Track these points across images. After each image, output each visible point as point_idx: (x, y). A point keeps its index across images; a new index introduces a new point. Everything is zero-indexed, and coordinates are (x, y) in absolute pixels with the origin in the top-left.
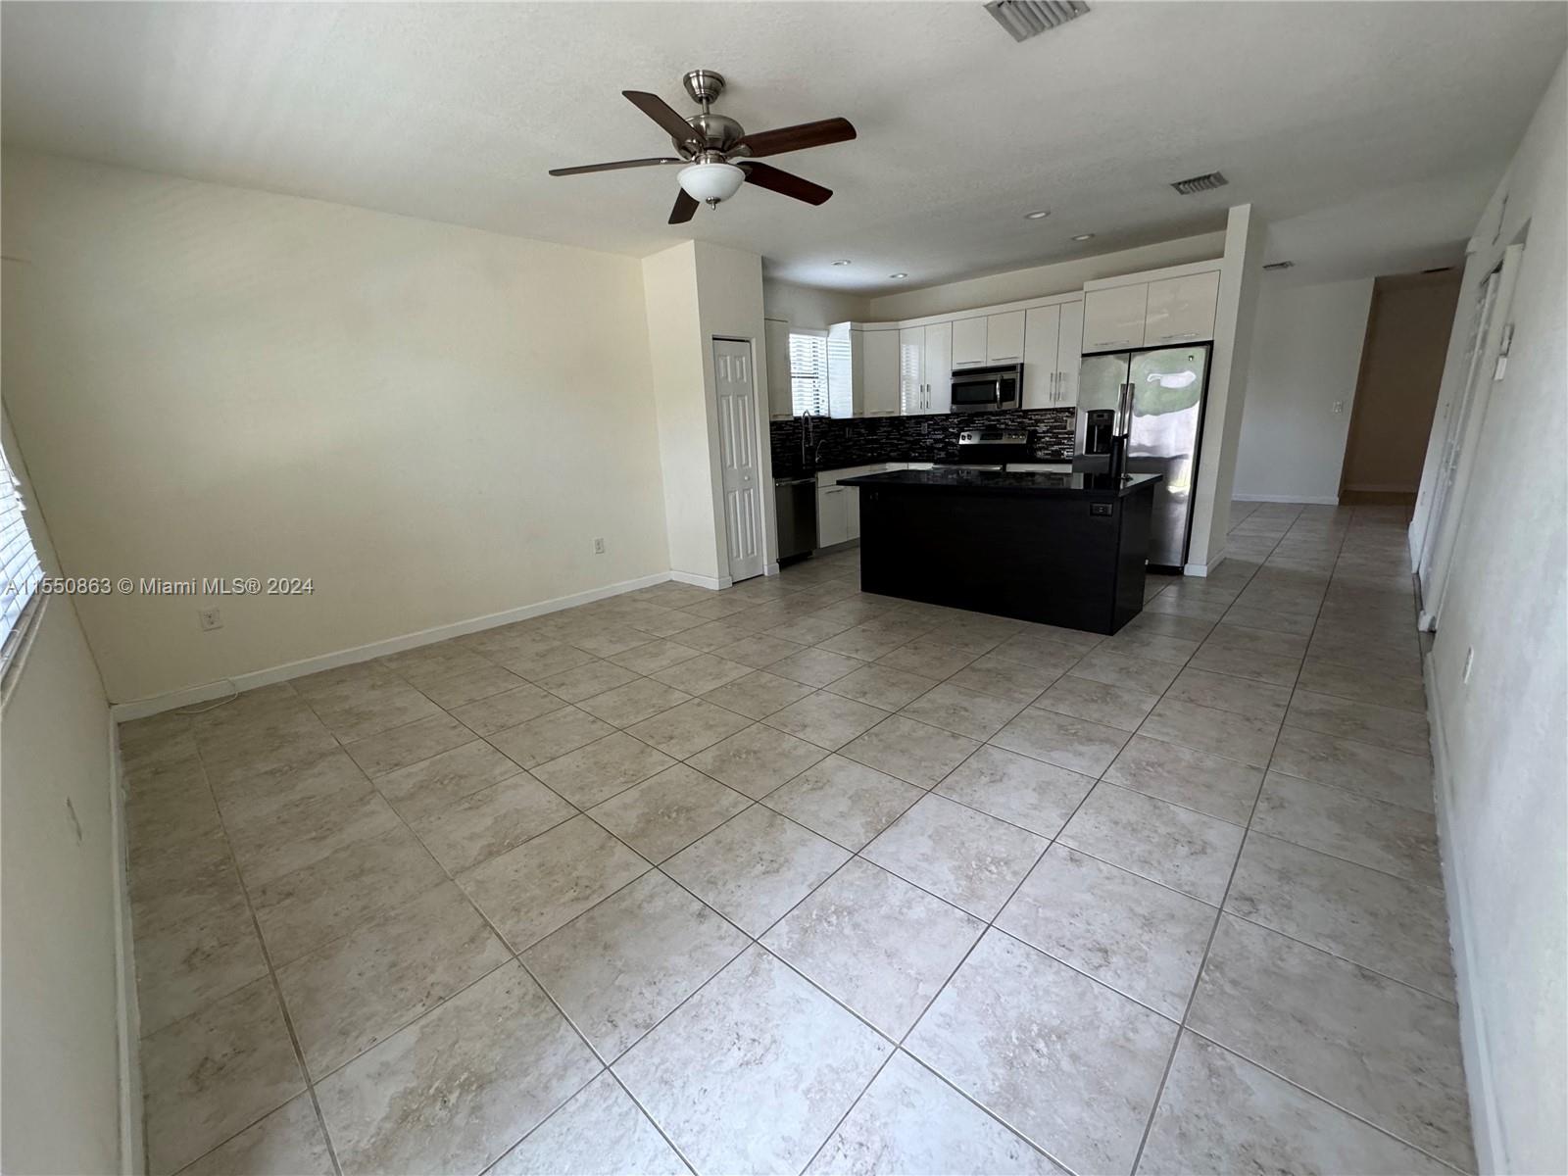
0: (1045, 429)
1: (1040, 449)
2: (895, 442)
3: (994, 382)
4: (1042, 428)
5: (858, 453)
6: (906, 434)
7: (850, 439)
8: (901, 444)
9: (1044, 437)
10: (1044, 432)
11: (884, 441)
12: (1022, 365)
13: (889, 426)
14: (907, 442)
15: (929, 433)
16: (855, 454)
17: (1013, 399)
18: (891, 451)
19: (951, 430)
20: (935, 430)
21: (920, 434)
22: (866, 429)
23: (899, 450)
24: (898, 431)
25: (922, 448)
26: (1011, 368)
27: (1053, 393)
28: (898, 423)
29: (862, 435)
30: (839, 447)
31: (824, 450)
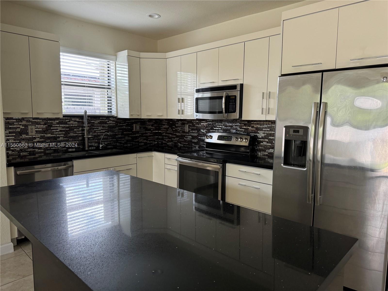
0: (263, 135)
1: (260, 150)
2: (170, 135)
3: (221, 98)
4: (261, 134)
5: (145, 141)
6: (176, 131)
7: (138, 132)
8: (174, 138)
9: (262, 142)
10: (262, 138)
11: (164, 134)
12: (242, 85)
13: (167, 125)
14: (177, 136)
15: (189, 131)
16: (141, 142)
17: (234, 111)
18: (168, 141)
19: (202, 131)
20: (192, 130)
21: (184, 132)
22: (152, 125)
23: (172, 141)
24: (172, 128)
25: (185, 141)
26: (234, 87)
27: (264, 107)
28: (172, 122)
29: (150, 130)
30: (127, 138)
31: (110, 139)
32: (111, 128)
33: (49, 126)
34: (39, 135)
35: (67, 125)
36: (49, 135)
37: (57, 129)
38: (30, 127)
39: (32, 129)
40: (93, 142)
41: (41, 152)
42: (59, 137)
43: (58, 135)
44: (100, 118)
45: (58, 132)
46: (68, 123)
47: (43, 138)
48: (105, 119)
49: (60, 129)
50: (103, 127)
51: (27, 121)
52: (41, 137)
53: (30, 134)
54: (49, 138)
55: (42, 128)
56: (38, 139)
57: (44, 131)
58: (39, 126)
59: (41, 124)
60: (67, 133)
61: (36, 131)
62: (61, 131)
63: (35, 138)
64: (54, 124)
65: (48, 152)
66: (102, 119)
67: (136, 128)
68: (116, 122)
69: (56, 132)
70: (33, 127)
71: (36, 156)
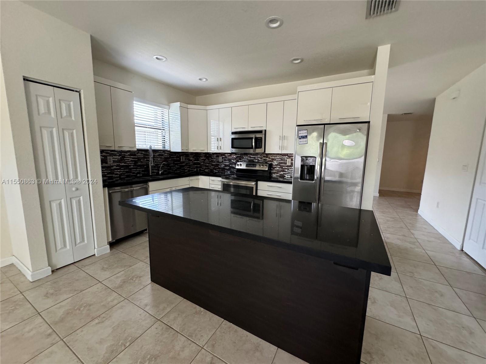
0: (276, 163)
1: (274, 173)
2: (207, 164)
3: (252, 138)
4: (275, 163)
5: (189, 169)
6: (212, 161)
7: (183, 162)
8: (210, 166)
9: (276, 167)
10: (276, 165)
11: (202, 164)
12: (265, 131)
13: (205, 157)
14: (213, 165)
15: (222, 161)
16: (186, 170)
17: (261, 147)
18: (205, 169)
19: (232, 161)
20: (225, 160)
21: (219, 162)
22: (193, 158)
23: (208, 169)
24: (209, 159)
25: (220, 168)
26: (260, 132)
27: (281, 145)
28: (208, 155)
29: (191, 160)
30: (177, 166)
31: (165, 167)
32: (166, 159)
33: (122, 157)
34: (116, 164)
35: (136, 157)
36: (123, 164)
37: (129, 159)
38: (108, 157)
39: (110, 159)
40: (154, 169)
41: (117, 177)
42: (130, 166)
43: (129, 164)
44: (159, 152)
45: (130, 161)
46: (136, 155)
47: (119, 166)
48: (162, 153)
49: (130, 159)
50: (161, 158)
51: (107, 153)
52: (117, 166)
53: (109, 163)
54: (123, 166)
55: (118, 159)
56: (115, 167)
57: (120, 161)
58: (115, 157)
59: (117, 156)
60: (136, 162)
61: (113, 161)
62: (132, 161)
63: (113, 166)
64: (127, 156)
65: (122, 177)
66: (160, 152)
67: (183, 159)
68: (170, 154)
69: (128, 161)
70: (111, 157)
71: (114, 180)
